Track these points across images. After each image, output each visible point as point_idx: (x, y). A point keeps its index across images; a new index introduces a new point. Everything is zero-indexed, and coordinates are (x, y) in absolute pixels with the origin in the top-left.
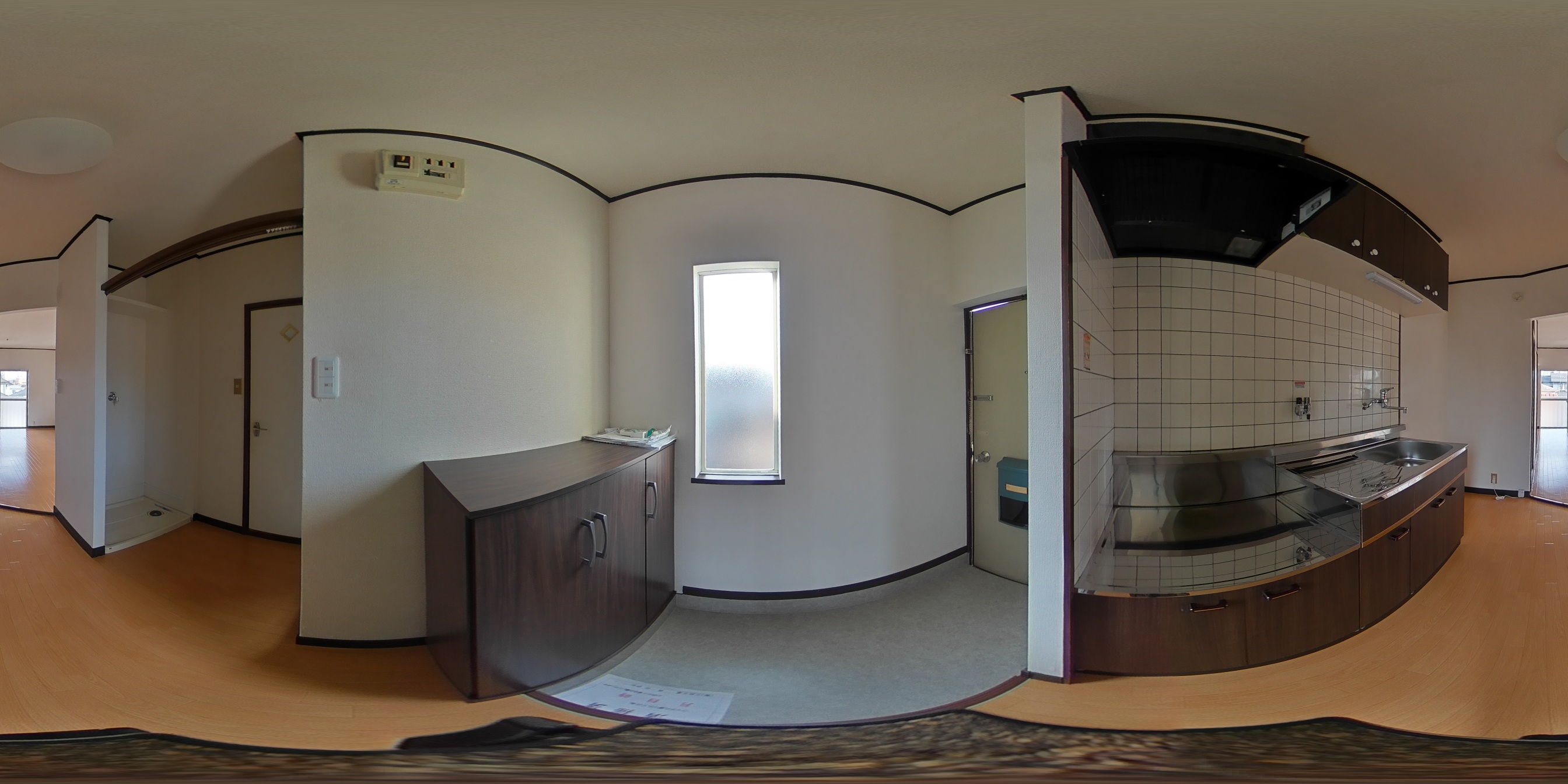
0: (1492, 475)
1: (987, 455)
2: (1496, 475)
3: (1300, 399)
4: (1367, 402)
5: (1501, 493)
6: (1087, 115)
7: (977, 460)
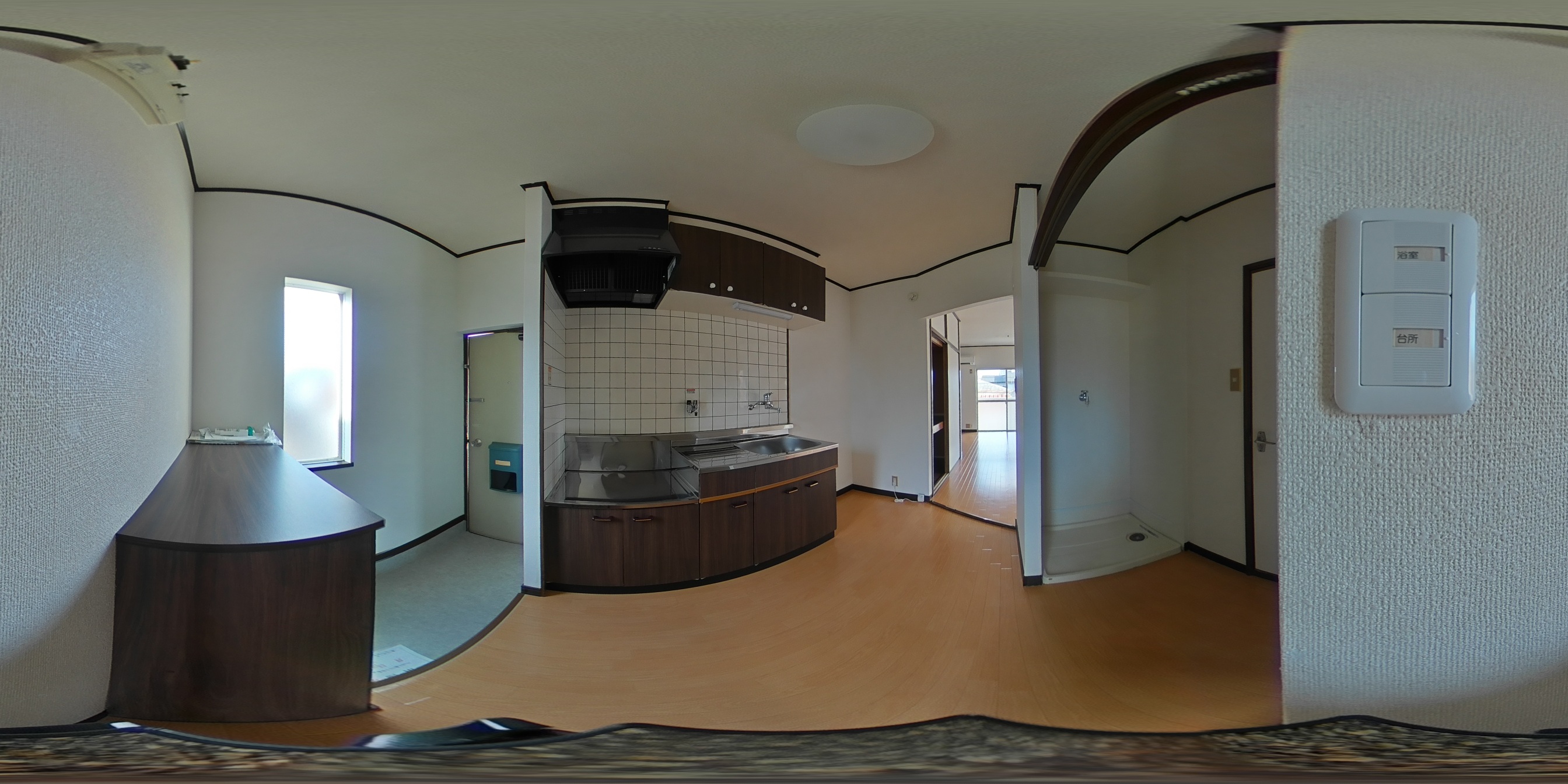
0: (893, 477)
1: (479, 441)
2: (896, 478)
3: (690, 401)
4: (753, 404)
5: (901, 496)
6: (554, 202)
7: (473, 445)
